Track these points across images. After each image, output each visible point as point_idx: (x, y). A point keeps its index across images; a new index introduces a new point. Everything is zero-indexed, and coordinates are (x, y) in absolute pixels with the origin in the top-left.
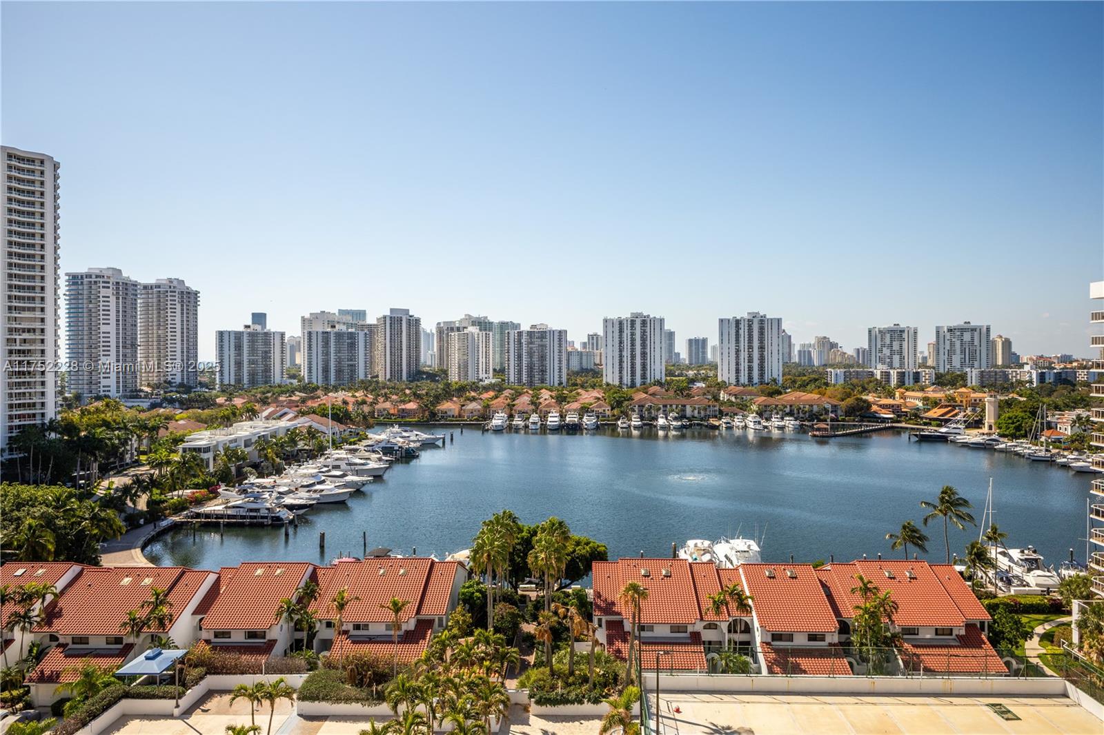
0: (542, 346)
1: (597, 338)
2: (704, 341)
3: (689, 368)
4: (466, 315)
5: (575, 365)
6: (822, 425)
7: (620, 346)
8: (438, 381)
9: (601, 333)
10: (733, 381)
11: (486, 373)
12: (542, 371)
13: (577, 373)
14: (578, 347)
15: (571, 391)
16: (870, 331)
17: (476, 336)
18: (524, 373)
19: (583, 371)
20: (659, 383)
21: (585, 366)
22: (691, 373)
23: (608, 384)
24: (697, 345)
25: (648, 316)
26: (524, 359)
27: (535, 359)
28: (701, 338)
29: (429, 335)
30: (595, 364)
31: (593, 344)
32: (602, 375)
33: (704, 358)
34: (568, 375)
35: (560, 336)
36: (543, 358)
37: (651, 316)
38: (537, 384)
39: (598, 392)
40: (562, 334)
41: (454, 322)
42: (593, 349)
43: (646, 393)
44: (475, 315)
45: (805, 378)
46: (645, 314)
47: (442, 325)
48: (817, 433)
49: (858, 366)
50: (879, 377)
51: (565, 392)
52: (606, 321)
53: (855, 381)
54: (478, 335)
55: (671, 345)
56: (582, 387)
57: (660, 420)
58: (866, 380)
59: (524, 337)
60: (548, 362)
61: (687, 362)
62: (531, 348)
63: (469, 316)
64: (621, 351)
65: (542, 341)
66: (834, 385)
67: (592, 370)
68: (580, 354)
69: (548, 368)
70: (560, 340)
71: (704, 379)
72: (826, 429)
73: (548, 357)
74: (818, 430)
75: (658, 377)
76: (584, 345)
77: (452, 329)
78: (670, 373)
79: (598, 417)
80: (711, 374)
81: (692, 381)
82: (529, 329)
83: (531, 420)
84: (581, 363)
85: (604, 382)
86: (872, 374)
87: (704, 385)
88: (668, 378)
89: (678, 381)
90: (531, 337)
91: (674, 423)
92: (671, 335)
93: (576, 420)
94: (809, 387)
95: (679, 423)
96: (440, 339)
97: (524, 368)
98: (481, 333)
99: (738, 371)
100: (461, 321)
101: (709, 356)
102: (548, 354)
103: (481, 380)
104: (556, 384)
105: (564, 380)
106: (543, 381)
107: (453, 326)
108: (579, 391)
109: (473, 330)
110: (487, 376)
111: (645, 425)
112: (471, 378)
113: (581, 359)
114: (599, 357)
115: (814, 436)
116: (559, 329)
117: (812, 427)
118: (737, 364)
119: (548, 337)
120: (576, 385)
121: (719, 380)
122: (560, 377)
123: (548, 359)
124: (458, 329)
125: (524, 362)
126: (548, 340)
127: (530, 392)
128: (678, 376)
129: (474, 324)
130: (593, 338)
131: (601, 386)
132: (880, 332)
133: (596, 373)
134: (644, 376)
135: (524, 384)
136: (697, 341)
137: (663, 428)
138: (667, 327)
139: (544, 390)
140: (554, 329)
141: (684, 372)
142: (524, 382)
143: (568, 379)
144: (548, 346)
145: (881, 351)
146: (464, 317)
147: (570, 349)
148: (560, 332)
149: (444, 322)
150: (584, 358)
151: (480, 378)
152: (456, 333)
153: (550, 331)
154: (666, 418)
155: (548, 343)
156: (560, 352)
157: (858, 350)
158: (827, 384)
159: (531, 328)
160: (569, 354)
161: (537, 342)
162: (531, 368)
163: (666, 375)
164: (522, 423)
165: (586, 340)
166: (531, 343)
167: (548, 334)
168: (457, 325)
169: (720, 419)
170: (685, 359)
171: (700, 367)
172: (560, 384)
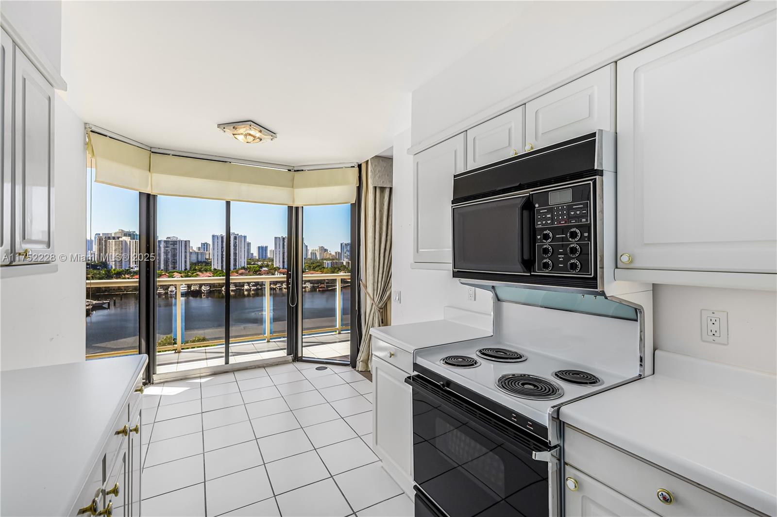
0: (174, 249)
1: (207, 245)
2: (266, 247)
3: (258, 261)
4: (119, 230)
5: (194, 258)
6: (323, 285)
7: (222, 249)
8: (99, 269)
9: (210, 242)
10: (281, 266)
11: (135, 264)
12: (174, 262)
13: (195, 264)
14: (195, 249)
15: (193, 274)
16: (341, 244)
17: (128, 243)
18: (162, 264)
19: (198, 263)
20: (243, 268)
21: (200, 259)
22: (260, 263)
23: (215, 269)
24: (263, 250)
25: (238, 234)
26: (162, 256)
27: (170, 256)
28: (264, 246)
29: (89, 241)
30: (206, 259)
31: (204, 248)
32: (211, 265)
33: (266, 256)
34: (190, 265)
35: (185, 243)
36: (174, 255)
37: (239, 235)
38: (171, 269)
39: (210, 273)
40: (187, 243)
41: (111, 234)
42: (204, 251)
43: (237, 273)
44: (126, 230)
45: (314, 265)
46: (236, 233)
47: (101, 235)
48: (320, 289)
49: (337, 259)
50: (345, 264)
51: (189, 274)
52: (213, 236)
53: (335, 266)
54: (130, 242)
55: (249, 250)
56: (200, 271)
57: (245, 286)
58: (340, 266)
59: (162, 244)
60: (178, 258)
61: (257, 258)
62: (167, 250)
63: (122, 230)
64: (222, 252)
65: (174, 246)
66: (327, 268)
67: (204, 262)
68: (197, 254)
69: (178, 261)
70: (186, 246)
71: (267, 266)
72: (324, 287)
73: (178, 255)
74: (321, 288)
75: (243, 265)
76: (199, 248)
77: (109, 238)
78: (249, 263)
79: (210, 287)
80: (270, 263)
81: (261, 267)
82: (166, 240)
83: (170, 289)
84: (198, 258)
85: (212, 268)
86: (343, 263)
87: (267, 269)
88: (248, 266)
89: (254, 267)
90: (167, 244)
91: (253, 288)
92: (249, 244)
93: (198, 288)
94: (316, 269)
95: (255, 288)
96: (100, 243)
97: (162, 261)
98: (132, 241)
99: (283, 262)
100: (115, 233)
101: (269, 255)
102: (178, 253)
103: (132, 268)
104: (183, 269)
105: (188, 267)
106: (174, 268)
107: (109, 236)
108: (198, 273)
109: (127, 239)
110: (136, 266)
111: (237, 289)
112: (125, 267)
113: (198, 255)
114: (208, 255)
115: (319, 291)
116: (185, 240)
117: (318, 287)
118: (283, 259)
119: (178, 244)
120: (196, 270)
121: (274, 267)
122: (186, 266)
123: (178, 256)
124: (114, 238)
125: (162, 258)
126: (178, 246)
127: (167, 274)
128: (253, 264)
129: (126, 234)
130: (204, 245)
131: (211, 270)
132: (345, 245)
133: (208, 263)
134: (235, 265)
135: (162, 270)
136: (262, 247)
137: (247, 290)
138: (248, 240)
139: (176, 273)
140: (182, 240)
141: (256, 263)
142: (162, 268)
143: (190, 268)
144: (178, 249)
145: (345, 253)
146: (118, 231)
147: (191, 251)
148: (186, 241)
149: (103, 234)
150: (200, 256)
151: (131, 267)
152: (114, 241)
153: (179, 241)
154: (249, 286)
155: (178, 247)
156: (186, 252)
157: (336, 253)
158: (324, 268)
159: (167, 239)
160: (191, 253)
161: (171, 247)
162: (167, 261)
163: (247, 265)
164: (163, 292)
165: (200, 246)
166: (167, 247)
167: (178, 243)
168: (113, 235)
169: (276, 285)
170: (256, 257)
171: (264, 260)
172: (186, 269)
